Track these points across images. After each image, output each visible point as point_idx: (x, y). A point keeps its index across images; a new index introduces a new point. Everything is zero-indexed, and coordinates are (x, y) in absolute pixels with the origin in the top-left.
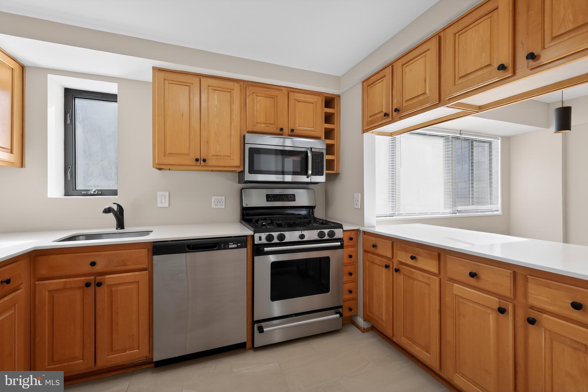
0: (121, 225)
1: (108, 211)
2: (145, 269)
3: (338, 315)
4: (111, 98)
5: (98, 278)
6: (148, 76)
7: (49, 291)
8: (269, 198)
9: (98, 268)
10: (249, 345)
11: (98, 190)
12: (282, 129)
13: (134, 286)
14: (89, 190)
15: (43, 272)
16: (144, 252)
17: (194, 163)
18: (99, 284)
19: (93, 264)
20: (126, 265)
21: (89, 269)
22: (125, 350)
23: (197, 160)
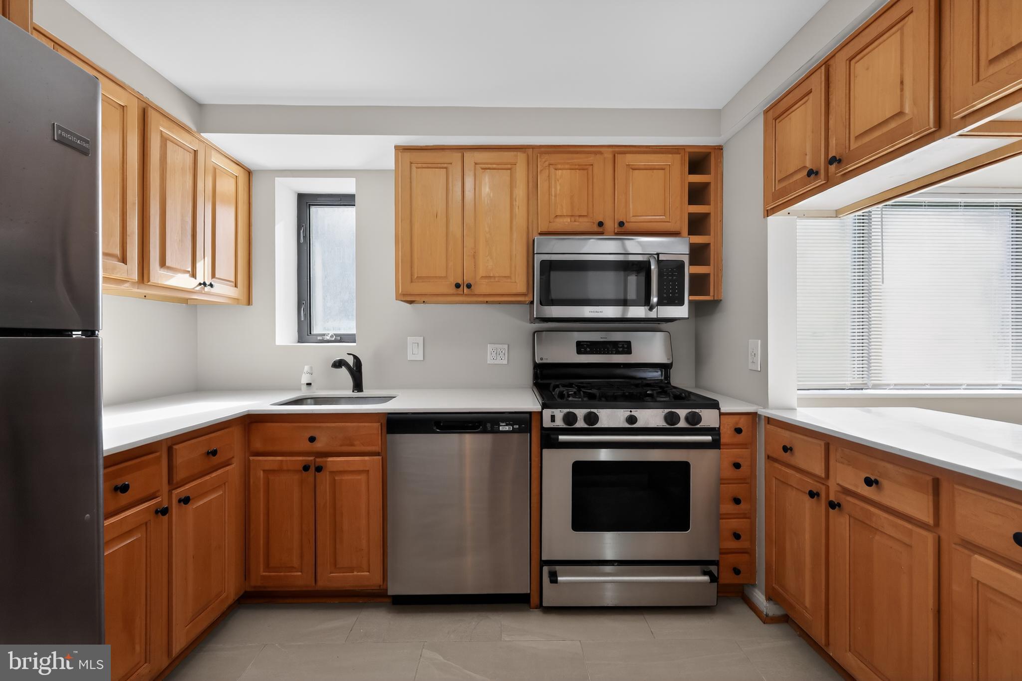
0: (358, 385)
1: (339, 364)
2: (377, 454)
3: (706, 578)
4: (347, 200)
5: (318, 460)
6: (389, 162)
7: (264, 471)
8: (582, 347)
9: (319, 445)
10: (534, 599)
11: (336, 335)
12: (601, 224)
13: (362, 477)
14: (324, 335)
15: (258, 445)
16: (375, 427)
17: (453, 290)
18: (319, 469)
19: (312, 439)
20: (352, 445)
21: (306, 446)
22: (351, 570)
23: (458, 286)
